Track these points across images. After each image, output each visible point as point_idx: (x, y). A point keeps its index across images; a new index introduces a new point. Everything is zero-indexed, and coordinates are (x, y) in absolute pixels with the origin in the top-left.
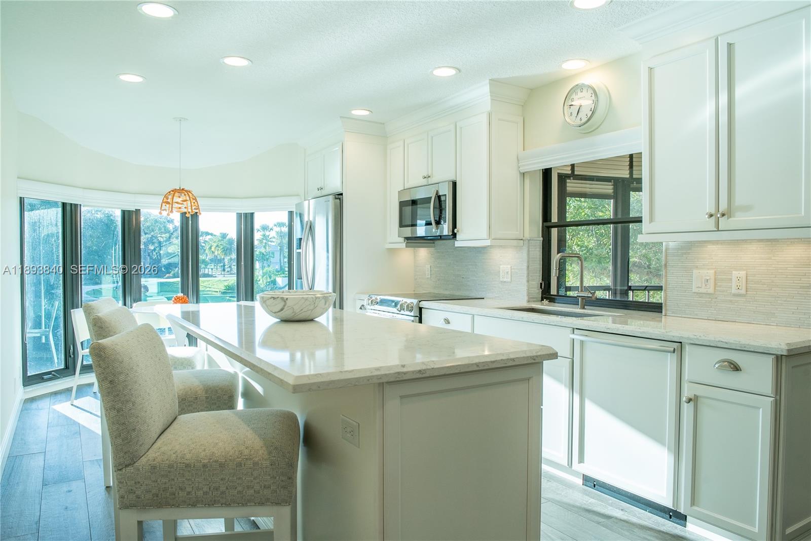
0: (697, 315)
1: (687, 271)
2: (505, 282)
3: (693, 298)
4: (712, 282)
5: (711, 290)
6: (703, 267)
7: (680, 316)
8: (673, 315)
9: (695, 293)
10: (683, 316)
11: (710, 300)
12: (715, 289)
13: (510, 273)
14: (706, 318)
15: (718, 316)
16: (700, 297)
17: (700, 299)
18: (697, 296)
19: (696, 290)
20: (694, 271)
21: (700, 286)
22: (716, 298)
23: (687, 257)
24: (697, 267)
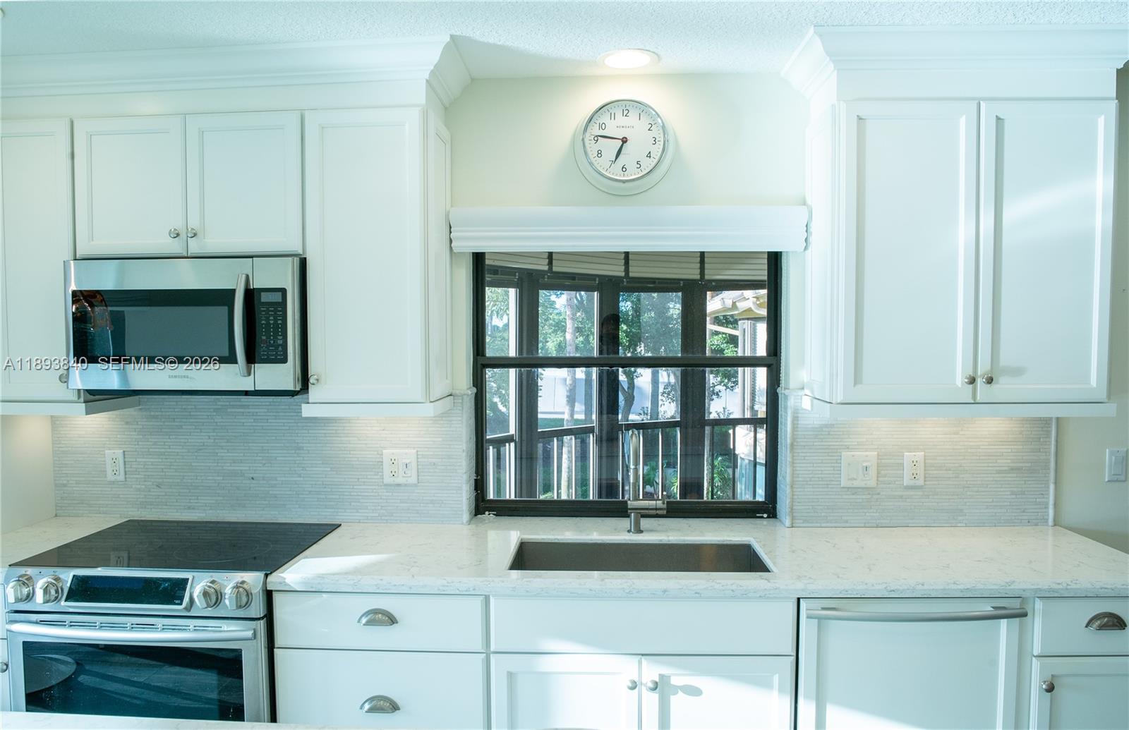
0: (846, 522)
1: (830, 454)
2: (399, 485)
3: (840, 497)
4: (873, 472)
5: (872, 483)
6: (857, 447)
7: (819, 525)
8: (804, 525)
9: (843, 488)
10: (823, 525)
11: (869, 496)
12: (877, 480)
13: (414, 465)
14: (863, 525)
15: (882, 521)
16: (853, 494)
17: (854, 497)
18: (849, 493)
19: (849, 484)
20: (843, 453)
21: (855, 477)
22: (879, 494)
23: (829, 432)
24: (848, 448)
